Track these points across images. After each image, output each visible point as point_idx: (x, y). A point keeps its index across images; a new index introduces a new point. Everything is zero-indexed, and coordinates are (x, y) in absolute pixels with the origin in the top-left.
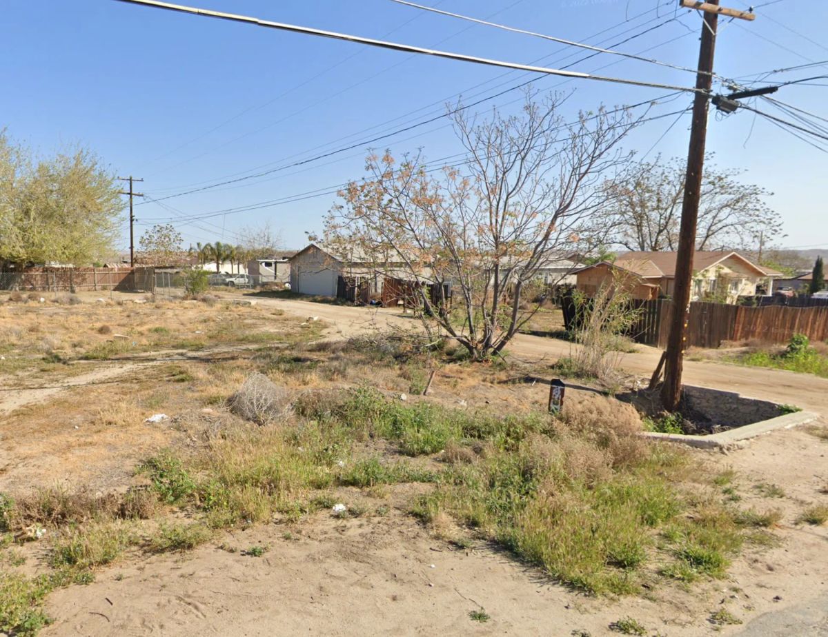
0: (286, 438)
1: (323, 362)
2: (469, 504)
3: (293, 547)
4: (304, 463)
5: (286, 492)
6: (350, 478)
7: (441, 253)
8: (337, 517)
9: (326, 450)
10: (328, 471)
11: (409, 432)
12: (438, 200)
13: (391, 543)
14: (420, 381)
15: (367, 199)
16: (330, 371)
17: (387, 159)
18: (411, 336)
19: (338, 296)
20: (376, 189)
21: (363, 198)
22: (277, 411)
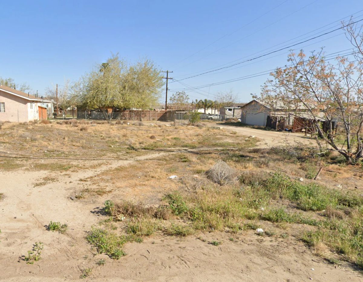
0: (234, 193)
1: (256, 158)
2: (339, 241)
3: (234, 245)
4: (242, 206)
5: (232, 218)
6: (267, 217)
7: (331, 104)
8: (259, 234)
9: (255, 201)
10: (255, 212)
11: (303, 198)
12: (332, 76)
13: (289, 253)
14: (313, 172)
15: (287, 76)
16: (260, 163)
17: (301, 55)
18: (309, 148)
19: (266, 126)
20: (293, 71)
21: (285, 76)
22: (230, 180)
